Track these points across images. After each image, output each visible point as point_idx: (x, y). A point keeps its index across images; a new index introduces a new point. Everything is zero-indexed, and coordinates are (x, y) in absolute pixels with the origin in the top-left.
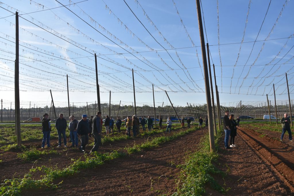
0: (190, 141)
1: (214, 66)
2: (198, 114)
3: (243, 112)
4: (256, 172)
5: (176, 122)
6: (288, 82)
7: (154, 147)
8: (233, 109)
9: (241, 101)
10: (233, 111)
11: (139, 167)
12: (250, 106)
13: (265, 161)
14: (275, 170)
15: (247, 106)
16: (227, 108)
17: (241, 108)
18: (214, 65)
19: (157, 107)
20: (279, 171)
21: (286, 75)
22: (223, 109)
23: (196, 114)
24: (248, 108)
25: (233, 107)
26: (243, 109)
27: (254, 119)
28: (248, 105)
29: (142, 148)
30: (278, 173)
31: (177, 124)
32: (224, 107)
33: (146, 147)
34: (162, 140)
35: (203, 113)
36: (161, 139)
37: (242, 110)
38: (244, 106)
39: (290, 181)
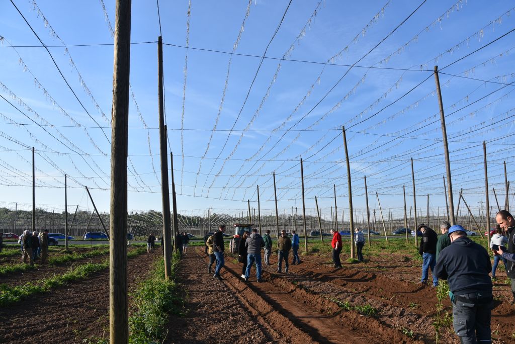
0: (132, 271)
1: (172, 155)
2: (138, 227)
3: (214, 226)
4: (218, 298)
5: (100, 241)
6: (276, 184)
7: (81, 278)
8: (198, 220)
9: (211, 208)
10: (198, 224)
11: (71, 302)
12: (226, 216)
13: (232, 288)
14: (239, 295)
15: (220, 216)
16: (189, 218)
17: (211, 219)
18: (171, 153)
19: (61, 213)
20: (243, 297)
21: (274, 175)
22: (182, 220)
23: (134, 227)
24: (221, 219)
25: (199, 217)
26: (215, 220)
27: (229, 237)
28: (223, 214)
29: (64, 280)
30: (242, 298)
31: (102, 245)
32: (184, 217)
33: (70, 279)
34: (89, 269)
35: (148, 226)
36: (89, 267)
37: (213, 222)
38: (215, 215)
39: (251, 303)
